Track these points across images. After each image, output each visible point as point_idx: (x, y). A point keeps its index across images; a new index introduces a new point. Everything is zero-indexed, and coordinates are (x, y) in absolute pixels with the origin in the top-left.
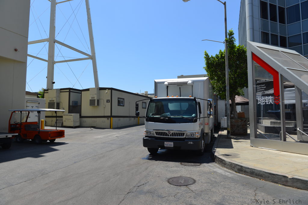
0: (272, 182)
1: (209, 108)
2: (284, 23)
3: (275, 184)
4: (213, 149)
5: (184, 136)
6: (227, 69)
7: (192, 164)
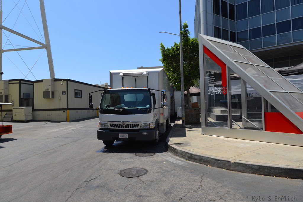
0: (218, 167)
1: (163, 98)
2: (234, 20)
3: (220, 169)
4: (167, 139)
5: (139, 127)
6: (181, 60)
7: (147, 154)
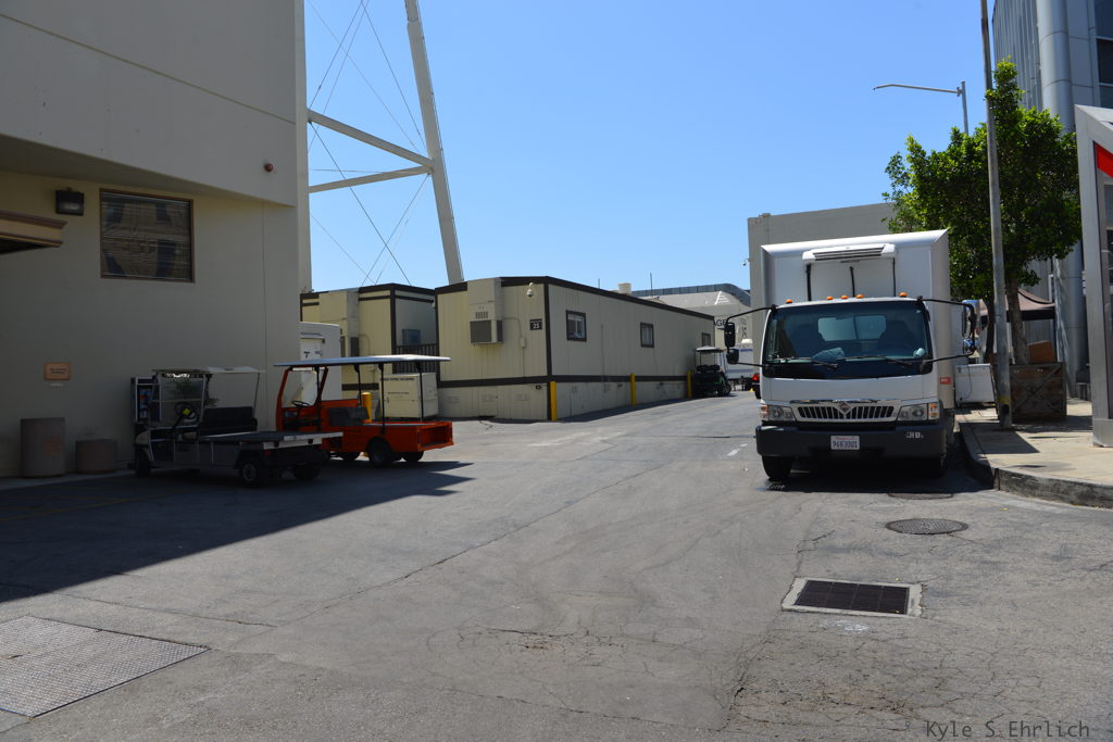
1: (969, 328)
4: (974, 456)
5: (892, 419)
7: (926, 495)
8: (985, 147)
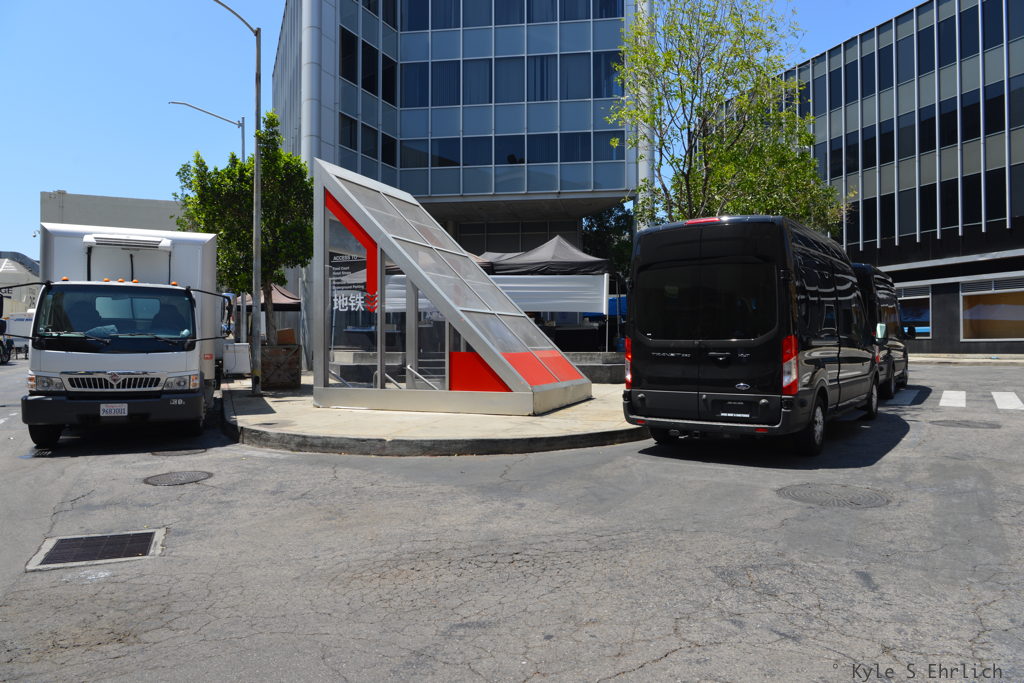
0: (361, 454)
2: (393, 102)
3: (365, 456)
4: (227, 417)
5: (158, 388)
7: (184, 452)
8: (252, 174)
